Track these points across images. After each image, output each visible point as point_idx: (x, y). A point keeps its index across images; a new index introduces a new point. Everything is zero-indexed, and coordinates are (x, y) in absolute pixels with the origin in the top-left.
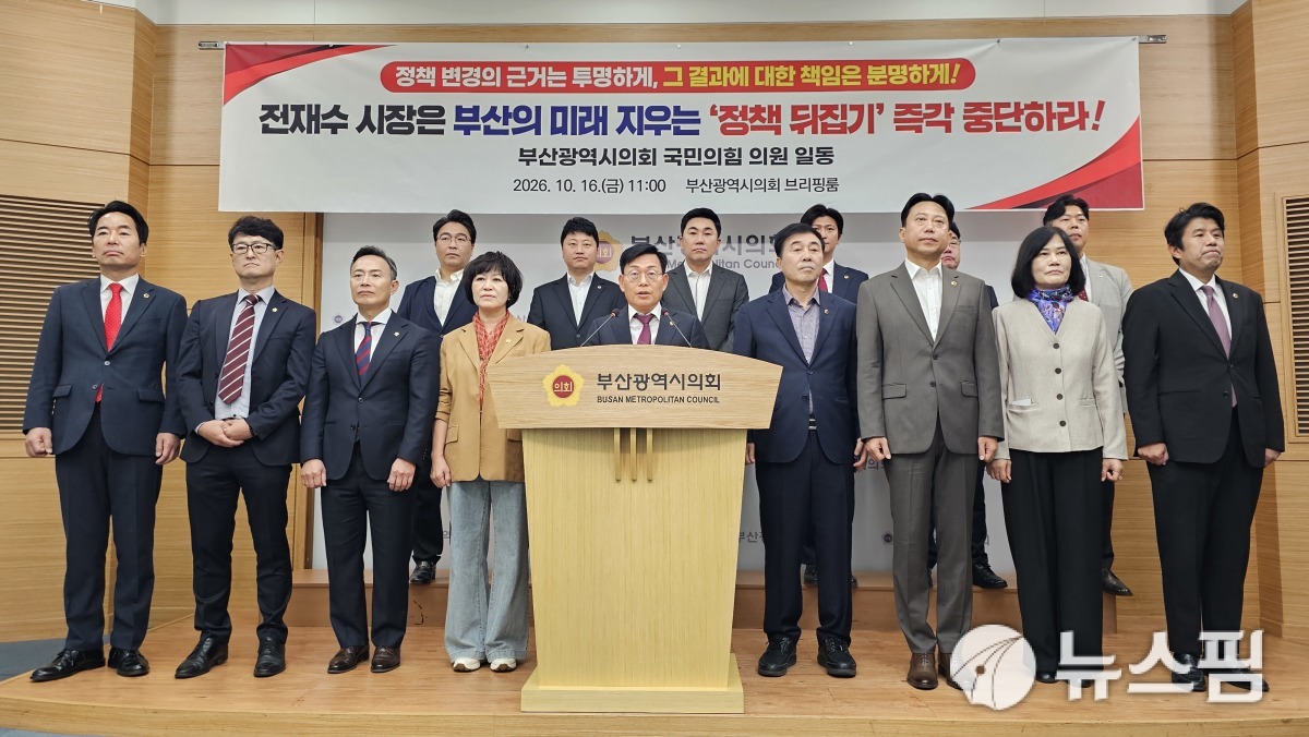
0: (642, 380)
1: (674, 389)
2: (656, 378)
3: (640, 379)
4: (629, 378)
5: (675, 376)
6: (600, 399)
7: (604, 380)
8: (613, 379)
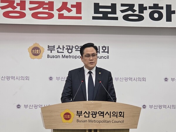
0: (94, 114)
1: (107, 117)
2: (100, 113)
3: (93, 113)
4: (89, 113)
5: (107, 112)
6: (78, 121)
7: (79, 114)
8: (83, 113)
